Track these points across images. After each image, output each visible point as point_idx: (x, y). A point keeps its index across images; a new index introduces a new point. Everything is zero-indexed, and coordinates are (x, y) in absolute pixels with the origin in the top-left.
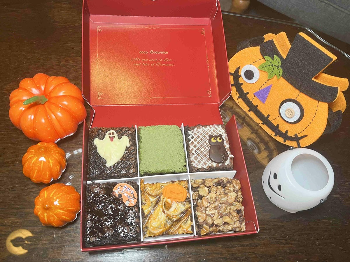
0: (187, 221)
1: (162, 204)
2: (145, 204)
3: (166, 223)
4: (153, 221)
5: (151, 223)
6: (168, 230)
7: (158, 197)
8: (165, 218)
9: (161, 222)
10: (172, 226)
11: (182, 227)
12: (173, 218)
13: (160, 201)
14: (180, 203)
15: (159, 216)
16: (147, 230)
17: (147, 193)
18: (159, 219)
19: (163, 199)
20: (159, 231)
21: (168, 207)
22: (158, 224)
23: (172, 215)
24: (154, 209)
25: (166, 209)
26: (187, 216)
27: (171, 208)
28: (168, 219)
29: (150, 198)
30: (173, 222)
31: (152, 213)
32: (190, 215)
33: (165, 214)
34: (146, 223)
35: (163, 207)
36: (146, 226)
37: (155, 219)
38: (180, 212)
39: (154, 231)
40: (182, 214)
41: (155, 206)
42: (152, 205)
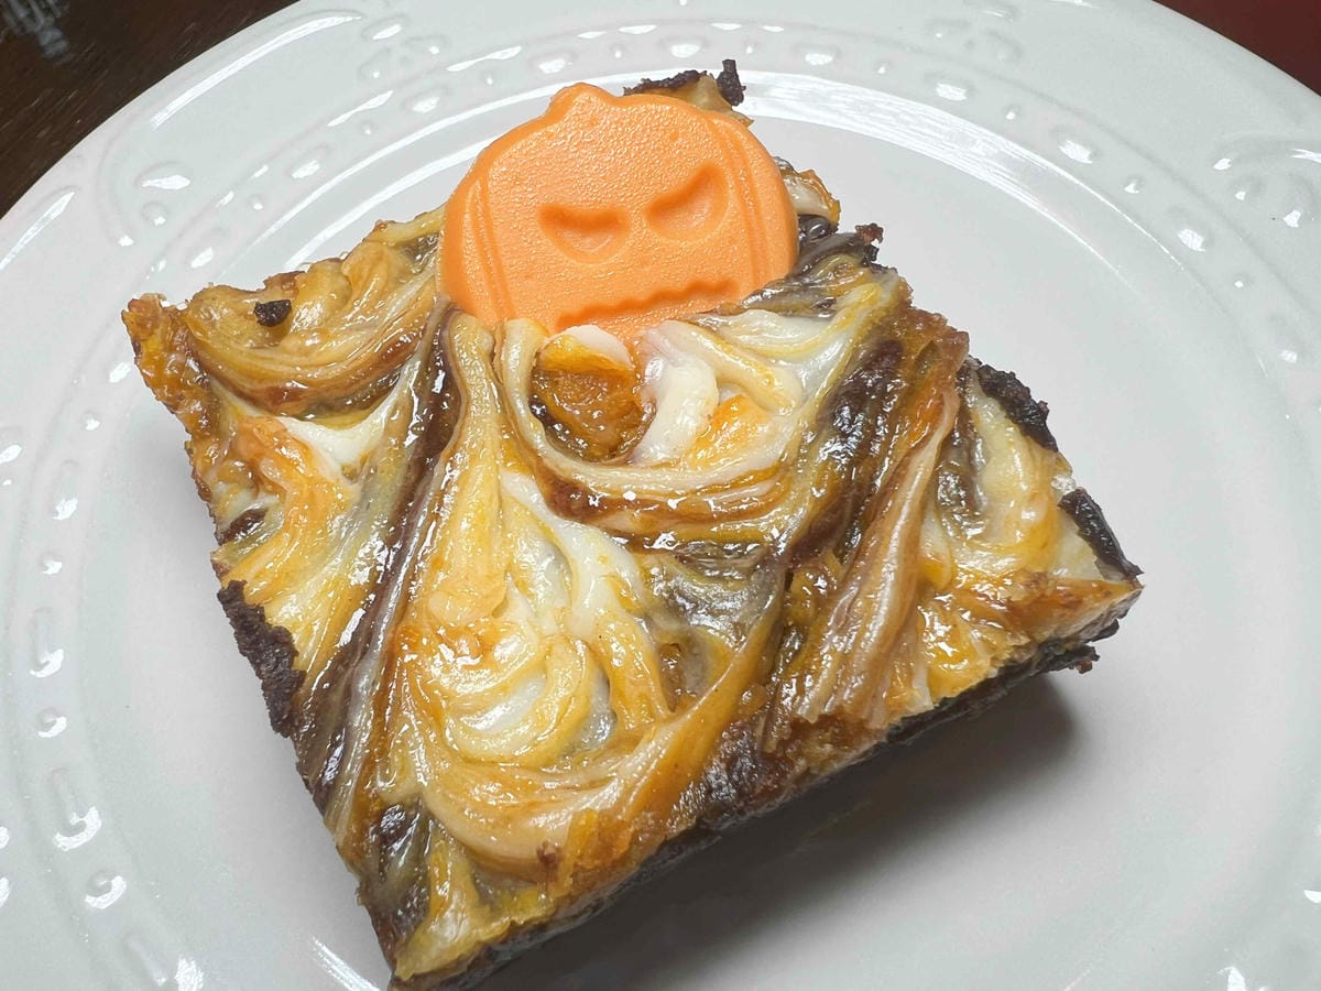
1: (508, 417)
3: (669, 627)
4: (465, 698)
5: (439, 726)
6: (753, 724)
7: (411, 371)
8: (624, 574)
9: (592, 650)
10: (786, 631)
11: (943, 584)
12: (740, 515)
13: (464, 401)
14: (751, 312)
15: (531, 596)
16: (418, 858)
17: (241, 394)
18: (542, 637)
19: (492, 355)
20: (614, 783)
21: (600, 421)
22: (566, 703)
23: (712, 489)
24: (411, 525)
25: (589, 458)
26: (938, 410)
27: (647, 425)
28: (681, 559)
29: (311, 431)
30: (783, 571)
31: (408, 583)
32: (963, 384)
33: (606, 513)
34: (369, 765)
35: (534, 452)
36: (377, 796)
37: (484, 649)
38: (812, 407)
39: (541, 821)
40: (854, 413)
41: (419, 489)
42: (365, 492)
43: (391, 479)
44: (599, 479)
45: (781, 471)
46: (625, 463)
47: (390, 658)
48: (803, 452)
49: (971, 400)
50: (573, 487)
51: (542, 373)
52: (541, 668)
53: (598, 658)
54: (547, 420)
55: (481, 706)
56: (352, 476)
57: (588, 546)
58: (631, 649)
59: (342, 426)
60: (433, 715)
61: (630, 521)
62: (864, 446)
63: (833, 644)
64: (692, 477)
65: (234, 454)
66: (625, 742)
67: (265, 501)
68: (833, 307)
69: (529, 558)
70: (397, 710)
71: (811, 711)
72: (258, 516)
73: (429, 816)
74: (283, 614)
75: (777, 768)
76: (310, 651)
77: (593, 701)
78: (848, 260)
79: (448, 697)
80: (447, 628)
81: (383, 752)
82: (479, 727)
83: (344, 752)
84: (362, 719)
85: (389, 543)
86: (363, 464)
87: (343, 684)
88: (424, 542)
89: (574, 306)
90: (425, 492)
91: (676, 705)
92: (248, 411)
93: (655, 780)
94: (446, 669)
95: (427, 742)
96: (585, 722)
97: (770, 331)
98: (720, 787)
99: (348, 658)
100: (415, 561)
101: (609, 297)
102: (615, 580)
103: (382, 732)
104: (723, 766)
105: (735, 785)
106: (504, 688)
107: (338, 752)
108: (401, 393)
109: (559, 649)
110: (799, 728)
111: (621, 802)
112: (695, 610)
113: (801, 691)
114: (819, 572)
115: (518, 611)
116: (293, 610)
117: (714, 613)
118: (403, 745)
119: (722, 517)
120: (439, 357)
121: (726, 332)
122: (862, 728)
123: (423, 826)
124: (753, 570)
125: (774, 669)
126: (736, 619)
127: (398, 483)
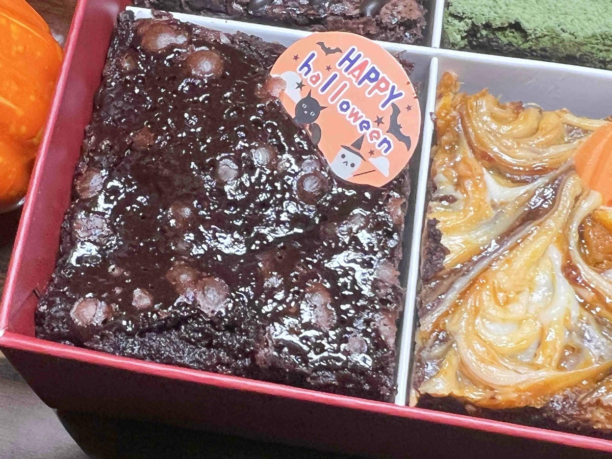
1: (566, 226)
2: (451, 199)
4: (489, 314)
5: (475, 316)
6: (580, 393)
7: (541, 181)
8: (572, 312)
9: (542, 329)
13: (555, 208)
15: (532, 295)
17: (470, 145)
18: (527, 312)
21: (600, 251)
22: (523, 339)
24: (506, 241)
25: (586, 261)
29: (489, 178)
31: (493, 261)
33: (580, 286)
35: (568, 245)
36: (444, 324)
41: (518, 229)
42: (497, 217)
44: (586, 272)
47: (474, 281)
50: (576, 269)
51: (591, 218)
52: (519, 323)
53: (543, 333)
54: (582, 236)
55: (492, 320)
56: (494, 206)
57: (566, 293)
58: (557, 338)
59: (499, 183)
60: (476, 311)
61: (588, 295)
65: (454, 167)
66: (534, 366)
67: (458, 194)
70: (465, 302)
71: (606, 401)
72: (454, 199)
73: (455, 342)
75: (580, 411)
76: (449, 260)
77: (531, 346)
79: (485, 309)
80: (499, 287)
81: (453, 312)
82: (488, 327)
84: (452, 296)
86: (502, 204)
87: (451, 279)
90: (519, 232)
91: (559, 367)
95: (468, 319)
96: (524, 350)
98: (557, 403)
99: (455, 273)
102: (568, 313)
103: (456, 306)
104: (562, 398)
106: (504, 320)
109: (531, 320)
110: (598, 403)
112: (589, 341)
115: (524, 298)
117: (596, 347)
118: (461, 314)
123: (452, 344)
125: (602, 380)
126: (602, 354)
127: (511, 222)
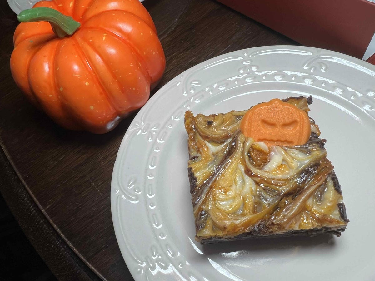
0: (322, 193)
1: (243, 154)
3: (258, 199)
4: (220, 198)
5: (215, 201)
6: (266, 220)
7: (230, 140)
8: (253, 188)
9: (243, 198)
10: (278, 208)
11: (309, 210)
12: (277, 185)
13: (237, 149)
14: (294, 149)
15: (237, 186)
16: (205, 220)
17: (200, 135)
18: (236, 193)
19: (244, 143)
20: (239, 220)
21: (259, 160)
22: (236, 205)
23: (274, 179)
24: (221, 167)
25: (255, 166)
26: (321, 179)
27: (267, 163)
28: (264, 189)
29: (209, 145)
30: (281, 197)
31: (217, 177)
32: (328, 176)
33: (254, 177)
34: (203, 203)
35: (245, 162)
36: (202, 208)
37: (226, 192)
38: (298, 171)
39: (226, 221)
40: (305, 174)
41: (224, 161)
42: (215, 159)
43: (220, 158)
44: (255, 171)
45: (287, 180)
46: (260, 169)
47: (211, 188)
48: (293, 178)
49: (329, 180)
50: (250, 170)
51: (252, 148)
52: (234, 198)
53: (244, 200)
54: (250, 157)
55: (222, 201)
56: (214, 155)
57: (249, 181)
58: (250, 201)
59: (214, 146)
60: (215, 199)
61: (258, 180)
62: (304, 181)
63: (284, 212)
64: (271, 176)
65: (196, 145)
66: (243, 215)
67: (199, 155)
68: (310, 153)
69: (238, 179)
70: (209, 197)
71: (275, 222)
72: (197, 157)
73: (209, 214)
74: (197, 175)
75: (267, 229)
76: (199, 182)
77: (241, 207)
78: (317, 145)
79: (218, 197)
80: (221, 187)
81: (205, 202)
82: (221, 204)
83: (199, 200)
84: (203, 196)
85: (217, 169)
86: (216, 153)
87: (202, 189)
88: (222, 171)
89: (262, 138)
90: (225, 162)
91: (254, 212)
92: (200, 138)
93: (246, 223)
94: (219, 193)
95: (212, 203)
96: (238, 209)
97: (296, 154)
98: (256, 228)
99: (204, 185)
100: (219, 173)
101: (269, 138)
102: (251, 189)
103: (206, 199)
104: (258, 225)
105: (259, 229)
106: (227, 199)
107: (198, 199)
108: (226, 144)
109: (238, 196)
110: (273, 224)
111: (239, 224)
112: (263, 198)
113: (275, 218)
114: (287, 200)
115: (233, 188)
116: (198, 175)
117: (266, 200)
118: (209, 202)
119: (274, 184)
120: (235, 140)
121: (288, 152)
122: (284, 228)
123: (208, 215)
124: (276, 195)
125: (273, 213)
126: (269, 202)
127: (221, 159)
